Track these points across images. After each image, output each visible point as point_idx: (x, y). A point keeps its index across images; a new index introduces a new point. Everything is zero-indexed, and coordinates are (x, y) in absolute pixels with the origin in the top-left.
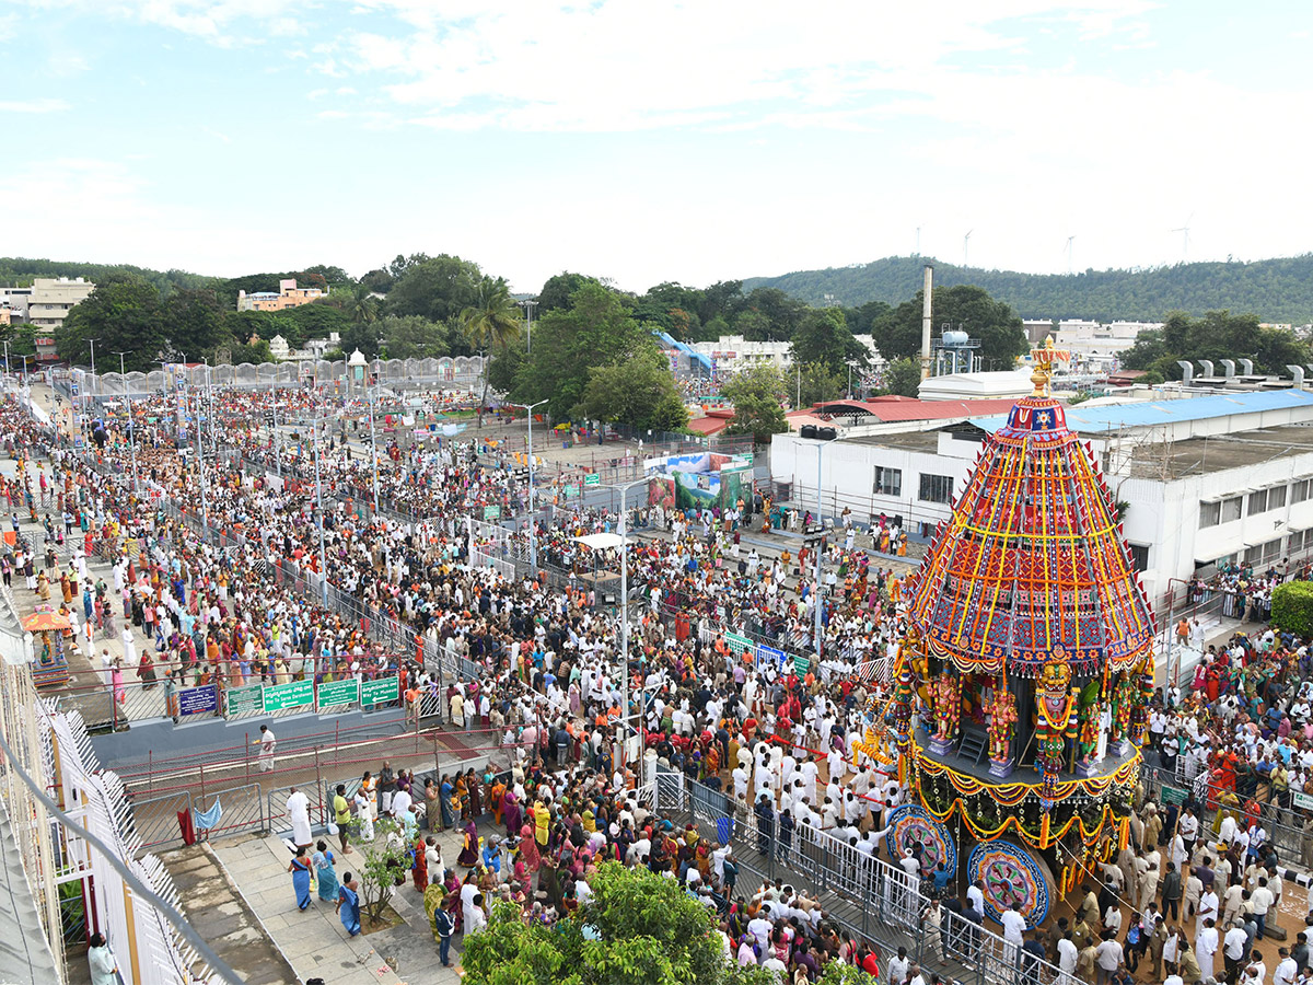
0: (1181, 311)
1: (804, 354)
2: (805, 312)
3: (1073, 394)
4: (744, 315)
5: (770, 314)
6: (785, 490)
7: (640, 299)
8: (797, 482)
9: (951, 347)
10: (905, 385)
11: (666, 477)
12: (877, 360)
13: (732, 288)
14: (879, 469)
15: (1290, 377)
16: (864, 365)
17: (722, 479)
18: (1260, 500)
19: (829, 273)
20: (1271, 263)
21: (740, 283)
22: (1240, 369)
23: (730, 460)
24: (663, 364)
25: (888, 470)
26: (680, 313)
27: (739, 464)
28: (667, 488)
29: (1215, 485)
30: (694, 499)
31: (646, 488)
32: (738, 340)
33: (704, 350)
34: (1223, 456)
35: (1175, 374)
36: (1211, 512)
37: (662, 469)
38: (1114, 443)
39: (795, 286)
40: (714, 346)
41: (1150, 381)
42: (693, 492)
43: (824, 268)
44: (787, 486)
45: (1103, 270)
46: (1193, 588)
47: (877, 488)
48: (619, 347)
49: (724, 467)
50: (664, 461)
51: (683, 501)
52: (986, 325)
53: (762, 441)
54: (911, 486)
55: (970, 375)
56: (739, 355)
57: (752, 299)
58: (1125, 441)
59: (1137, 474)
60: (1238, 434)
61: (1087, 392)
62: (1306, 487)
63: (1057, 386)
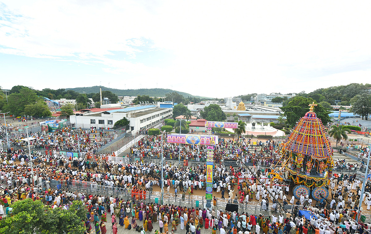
0: (139, 95)
1: (78, 102)
2: (79, 94)
3: (125, 107)
4: (66, 95)
5: (71, 95)
6: (73, 125)
7: (40, 91)
8: (76, 123)
9: (105, 100)
10: (98, 106)
11: (45, 125)
12: (93, 102)
13: (62, 90)
14: (91, 120)
15: (153, 103)
16: (91, 103)
17: (59, 124)
18: (148, 119)
19: (84, 88)
20: (152, 89)
21: (64, 89)
22: (147, 103)
23: (61, 121)
24: (45, 104)
25: (93, 120)
26: (51, 94)
27: (63, 121)
28: (46, 127)
29: (142, 118)
30: (53, 129)
31: (41, 128)
32: (65, 99)
33: (57, 101)
34: (144, 114)
35: (139, 103)
36: (142, 121)
37: (45, 124)
38: (128, 113)
39: (78, 90)
40: (59, 101)
41: (136, 104)
42: (52, 127)
43: (83, 87)
45: (130, 89)
46: (140, 132)
47: (91, 123)
48: (34, 101)
49: (59, 122)
50: (45, 122)
51: (50, 130)
52: (112, 97)
53: (68, 117)
54: (97, 122)
55: (109, 104)
56: (65, 102)
57: (67, 92)
58: (130, 113)
59: (131, 117)
60: (146, 111)
61: (127, 106)
62: (153, 117)
63: (123, 106)
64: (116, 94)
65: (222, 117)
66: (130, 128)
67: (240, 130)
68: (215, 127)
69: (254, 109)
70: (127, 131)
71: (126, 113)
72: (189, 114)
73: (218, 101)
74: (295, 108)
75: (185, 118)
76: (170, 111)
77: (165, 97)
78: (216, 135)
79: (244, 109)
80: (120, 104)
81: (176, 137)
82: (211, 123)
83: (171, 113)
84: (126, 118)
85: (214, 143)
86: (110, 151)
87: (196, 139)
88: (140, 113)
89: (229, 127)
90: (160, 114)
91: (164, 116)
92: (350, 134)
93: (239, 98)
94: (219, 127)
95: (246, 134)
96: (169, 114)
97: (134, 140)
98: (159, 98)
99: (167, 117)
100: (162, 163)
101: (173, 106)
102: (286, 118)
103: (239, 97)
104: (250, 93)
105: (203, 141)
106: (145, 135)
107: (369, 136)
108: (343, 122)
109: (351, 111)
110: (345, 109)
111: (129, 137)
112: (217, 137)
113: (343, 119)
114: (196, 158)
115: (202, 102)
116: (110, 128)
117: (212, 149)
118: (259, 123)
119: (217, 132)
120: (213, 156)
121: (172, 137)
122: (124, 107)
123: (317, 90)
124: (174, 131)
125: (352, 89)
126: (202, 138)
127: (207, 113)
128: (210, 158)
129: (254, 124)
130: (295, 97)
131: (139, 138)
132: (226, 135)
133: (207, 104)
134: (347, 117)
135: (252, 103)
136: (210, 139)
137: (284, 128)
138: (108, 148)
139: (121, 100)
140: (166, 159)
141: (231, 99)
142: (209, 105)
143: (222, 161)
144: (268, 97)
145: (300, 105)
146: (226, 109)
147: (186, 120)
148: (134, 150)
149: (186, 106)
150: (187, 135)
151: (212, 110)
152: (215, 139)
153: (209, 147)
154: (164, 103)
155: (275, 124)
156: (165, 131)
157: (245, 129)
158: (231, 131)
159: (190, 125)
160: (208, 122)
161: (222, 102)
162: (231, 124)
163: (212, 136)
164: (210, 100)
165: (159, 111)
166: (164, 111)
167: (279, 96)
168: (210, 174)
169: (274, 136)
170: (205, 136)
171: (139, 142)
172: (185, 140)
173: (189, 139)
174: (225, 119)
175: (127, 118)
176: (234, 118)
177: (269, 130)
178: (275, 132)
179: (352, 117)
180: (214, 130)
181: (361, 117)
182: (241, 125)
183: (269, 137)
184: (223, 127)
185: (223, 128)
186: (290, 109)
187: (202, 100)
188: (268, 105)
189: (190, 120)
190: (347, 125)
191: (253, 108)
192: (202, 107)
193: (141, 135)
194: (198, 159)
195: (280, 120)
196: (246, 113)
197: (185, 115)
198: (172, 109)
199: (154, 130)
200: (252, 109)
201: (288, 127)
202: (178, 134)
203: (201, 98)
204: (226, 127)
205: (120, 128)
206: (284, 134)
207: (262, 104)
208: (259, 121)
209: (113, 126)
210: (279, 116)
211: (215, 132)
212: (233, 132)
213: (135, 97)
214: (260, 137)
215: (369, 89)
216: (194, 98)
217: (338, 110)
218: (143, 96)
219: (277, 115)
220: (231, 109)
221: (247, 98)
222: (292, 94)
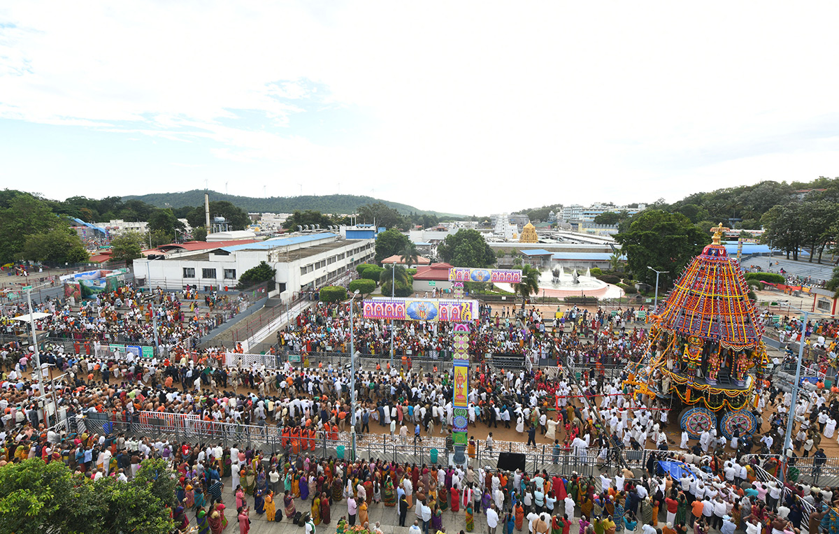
0: (298, 210)
1: (153, 226)
2: (155, 210)
3: (265, 237)
4: (124, 211)
5: (137, 211)
6: (142, 281)
7: (61, 204)
8: (147, 277)
9: (219, 223)
10: (201, 237)
11: (74, 283)
12: (188, 228)
13: (115, 200)
14: (185, 269)
15: (329, 229)
16: (183, 230)
17: (107, 280)
18: (318, 265)
19: (168, 195)
20: (326, 196)
21: (120, 198)
22: (316, 227)
23: (112, 272)
24: (73, 233)
25: (189, 269)
26: (86, 210)
27: (118, 274)
28: (75, 288)
29: (304, 262)
30: (92, 291)
31: (63, 289)
32: (121, 221)
33: (102, 226)
34: (309, 253)
35: (298, 230)
36: (304, 270)
37: (72, 279)
38: (272, 252)
39: (152, 200)
40: (107, 225)
41: (290, 232)
42: (91, 288)
43: (166, 193)
44: (143, 280)
45: (277, 197)
46: (301, 295)
47: (185, 276)
48: (46, 226)
49: (107, 275)
50: (73, 276)
51: (85, 293)
52: (232, 215)
53: (129, 263)
54: (199, 274)
55: (228, 232)
56: (121, 228)
57: (127, 204)
59: (280, 261)
60: (314, 246)
61: (270, 236)
62: (331, 260)
63: (261, 235)
64: (243, 208)
65: (486, 257)
66: (277, 287)
67: (528, 285)
68: (471, 280)
69: (556, 239)
70: (271, 294)
71: (267, 253)
72: (412, 253)
73: (477, 223)
74: (646, 235)
75: (404, 260)
76: (368, 246)
77: (358, 215)
78: (473, 298)
79: (534, 239)
80: (253, 230)
81: (384, 306)
82: (464, 272)
83: (372, 250)
84: (267, 263)
85: (469, 318)
86: (230, 339)
87: (430, 309)
88: (300, 252)
89: (501, 281)
90: (346, 254)
91: (356, 257)
92: (762, 292)
93: (524, 216)
94: (481, 280)
95: (540, 295)
96: (368, 252)
97: (286, 313)
98: (344, 216)
99: (363, 259)
100: (353, 364)
101: (376, 235)
102: (624, 257)
103: (524, 212)
104: (549, 204)
105: (444, 314)
106: (312, 303)
107: (801, 295)
108: (748, 264)
109: (762, 240)
110: (751, 237)
111: (275, 307)
112: (476, 303)
113: (747, 259)
114: (431, 352)
115: (441, 225)
116: (230, 288)
117: (465, 330)
118: (567, 270)
119: (477, 291)
120: (468, 346)
121: (373, 305)
122: (262, 238)
123: (692, 196)
124: (379, 290)
125: (764, 194)
126: (442, 307)
127: (452, 249)
128: (460, 351)
129: (556, 274)
130: (645, 211)
131: (297, 310)
132: (496, 299)
133: (452, 230)
134: (756, 255)
135: (552, 227)
136: (461, 308)
137: (622, 280)
138: (224, 335)
139: (256, 223)
140: (360, 356)
141: (506, 217)
142: (457, 230)
143: (489, 356)
144: (585, 212)
145: (656, 230)
146: (495, 239)
147: (406, 267)
148: (286, 336)
149: (404, 234)
150: (408, 301)
151: (465, 241)
152: (471, 308)
153: (458, 325)
154: (354, 228)
155: (604, 272)
156: (357, 292)
157: (538, 284)
159: (414, 276)
160: (455, 269)
161: (485, 224)
162: (506, 274)
163: (465, 302)
164: (459, 219)
165: (345, 245)
166: (355, 246)
167: (611, 210)
168: (462, 386)
169: (601, 298)
170: (448, 300)
171: (298, 318)
172: (405, 311)
173: (414, 310)
174: (494, 263)
175: (270, 264)
176: (513, 259)
177: (590, 285)
178: (603, 290)
179: (765, 255)
180: (470, 287)
181: (785, 253)
182: (529, 276)
183: (592, 302)
184: (489, 281)
185: (489, 283)
186: (634, 238)
187: (442, 220)
188: (586, 229)
189: (415, 266)
190: (756, 271)
191: (554, 236)
192: (442, 236)
193: (302, 303)
194: (434, 354)
195: (614, 262)
196: (538, 248)
197: (404, 255)
198: (373, 241)
199: (333, 289)
200: (552, 238)
201: (631, 278)
202: (389, 298)
203: (438, 217)
204: (495, 280)
205: (254, 287)
207: (573, 228)
208: (568, 265)
209: (236, 282)
210: (612, 254)
211: (472, 292)
213: (287, 216)
214: (570, 301)
215: (800, 193)
216: (425, 217)
217: (736, 239)
218: (306, 211)
219: (606, 251)
220: (506, 241)
221: (542, 216)
222: (639, 206)
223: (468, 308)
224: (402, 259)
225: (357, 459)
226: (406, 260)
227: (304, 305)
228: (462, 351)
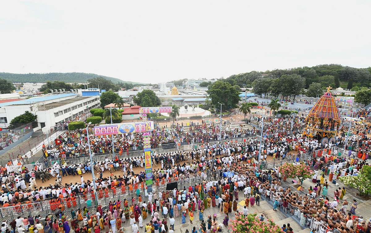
0: (49, 81)
3: (27, 97)
15: (71, 91)
18: (66, 111)
20: (68, 73)
22: (63, 91)
29: (56, 110)
34: (59, 105)
35: (50, 92)
36: (57, 114)
38: (32, 105)
41: (45, 93)
45: (33, 73)
46: (56, 128)
58: (34, 105)
59: (39, 110)
60: (62, 101)
61: (30, 96)
62: (74, 108)
63: (24, 96)
64: (8, 80)
65: (156, 102)
66: (39, 125)
67: (174, 114)
68: (150, 113)
69: (186, 93)
70: (35, 130)
71: (29, 106)
72: (121, 102)
73: (152, 87)
74: (217, 90)
75: (117, 106)
76: (96, 99)
77: (89, 83)
78: (152, 120)
79: (177, 93)
80: (17, 93)
81: (106, 128)
82: (146, 109)
83: (99, 101)
84: (30, 112)
85: (150, 129)
86: (8, 159)
87: (131, 127)
88: (53, 105)
89: (164, 112)
90: (83, 104)
91: (90, 105)
92: (252, 109)
93: (172, 83)
94: (155, 112)
95: (180, 117)
96: (96, 102)
97: (47, 139)
98: (80, 84)
99: (93, 106)
100: (92, 160)
101: (100, 94)
102: (210, 99)
103: (172, 82)
104: (182, 79)
105: (138, 129)
106: (64, 131)
107: (262, 109)
108: (248, 100)
109: (253, 92)
110: (249, 91)
111: (39, 136)
112: (152, 123)
113: (248, 98)
114: (133, 147)
115: (135, 88)
116: (4, 129)
117: (148, 135)
118: (190, 106)
119: (153, 117)
120: (150, 142)
121: (100, 129)
122: (25, 97)
123: (232, 76)
124: (104, 121)
125: (252, 76)
126: (136, 126)
127: (141, 99)
128: (146, 145)
129: (186, 107)
130: (217, 82)
131: (55, 136)
132: (162, 120)
133: (140, 90)
134: (250, 97)
135: (184, 88)
136: (146, 125)
137: (210, 108)
138: (3, 157)
139: (19, 89)
140: (95, 155)
141: (165, 84)
142: (142, 90)
143: (160, 145)
144: (196, 82)
145: (221, 89)
146: (160, 94)
147: (118, 109)
148: (49, 151)
149: (116, 93)
150: (119, 125)
151: (146, 95)
152: (150, 125)
153: (145, 133)
154: (87, 90)
155: (204, 106)
156: (90, 123)
157: (179, 112)
158: (166, 115)
159: (122, 113)
160: (142, 108)
161: (156, 87)
162: (165, 109)
163: (147, 122)
164: (143, 85)
165: (82, 99)
166: (88, 100)
167: (205, 81)
168: (148, 160)
169: (203, 116)
170: (139, 123)
171: (56, 140)
172: (118, 130)
173: (123, 129)
174: (160, 104)
175: (33, 113)
176: (168, 102)
177: (199, 111)
178: (204, 113)
179: (253, 96)
180: (150, 116)
181: (258, 96)
182: (175, 109)
183: (199, 118)
184: (158, 112)
185: (159, 114)
186: (214, 92)
187: (135, 86)
188: (197, 89)
189: (123, 108)
190: (251, 102)
191: (185, 92)
192: (135, 93)
193: (57, 132)
194: (135, 148)
195: (207, 102)
196: (179, 97)
197: (116, 103)
198: (99, 97)
199: (76, 123)
200: (184, 93)
201: (213, 107)
202: (109, 125)
203: (133, 84)
204: (161, 112)
205: (22, 126)
206: (210, 113)
207: (192, 88)
208: (190, 104)
209: (8, 125)
210: (206, 99)
211: (151, 118)
212: (168, 116)
213: (42, 84)
214: (192, 118)
215: (262, 75)
216: (126, 84)
217: (245, 91)
218: (55, 82)
219: (204, 97)
220: (165, 95)
221: (179, 84)
222: (215, 80)
223: (149, 125)
224: (115, 105)
225: (99, 204)
226: (118, 105)
227: (59, 133)
228: (148, 145)
